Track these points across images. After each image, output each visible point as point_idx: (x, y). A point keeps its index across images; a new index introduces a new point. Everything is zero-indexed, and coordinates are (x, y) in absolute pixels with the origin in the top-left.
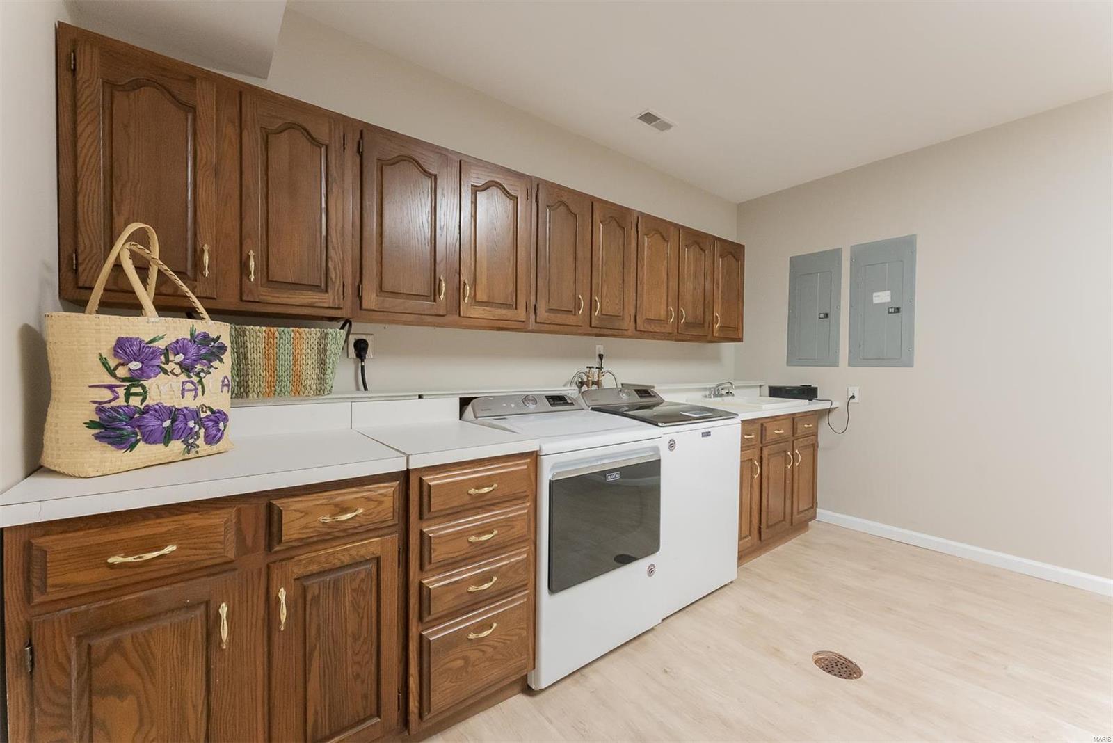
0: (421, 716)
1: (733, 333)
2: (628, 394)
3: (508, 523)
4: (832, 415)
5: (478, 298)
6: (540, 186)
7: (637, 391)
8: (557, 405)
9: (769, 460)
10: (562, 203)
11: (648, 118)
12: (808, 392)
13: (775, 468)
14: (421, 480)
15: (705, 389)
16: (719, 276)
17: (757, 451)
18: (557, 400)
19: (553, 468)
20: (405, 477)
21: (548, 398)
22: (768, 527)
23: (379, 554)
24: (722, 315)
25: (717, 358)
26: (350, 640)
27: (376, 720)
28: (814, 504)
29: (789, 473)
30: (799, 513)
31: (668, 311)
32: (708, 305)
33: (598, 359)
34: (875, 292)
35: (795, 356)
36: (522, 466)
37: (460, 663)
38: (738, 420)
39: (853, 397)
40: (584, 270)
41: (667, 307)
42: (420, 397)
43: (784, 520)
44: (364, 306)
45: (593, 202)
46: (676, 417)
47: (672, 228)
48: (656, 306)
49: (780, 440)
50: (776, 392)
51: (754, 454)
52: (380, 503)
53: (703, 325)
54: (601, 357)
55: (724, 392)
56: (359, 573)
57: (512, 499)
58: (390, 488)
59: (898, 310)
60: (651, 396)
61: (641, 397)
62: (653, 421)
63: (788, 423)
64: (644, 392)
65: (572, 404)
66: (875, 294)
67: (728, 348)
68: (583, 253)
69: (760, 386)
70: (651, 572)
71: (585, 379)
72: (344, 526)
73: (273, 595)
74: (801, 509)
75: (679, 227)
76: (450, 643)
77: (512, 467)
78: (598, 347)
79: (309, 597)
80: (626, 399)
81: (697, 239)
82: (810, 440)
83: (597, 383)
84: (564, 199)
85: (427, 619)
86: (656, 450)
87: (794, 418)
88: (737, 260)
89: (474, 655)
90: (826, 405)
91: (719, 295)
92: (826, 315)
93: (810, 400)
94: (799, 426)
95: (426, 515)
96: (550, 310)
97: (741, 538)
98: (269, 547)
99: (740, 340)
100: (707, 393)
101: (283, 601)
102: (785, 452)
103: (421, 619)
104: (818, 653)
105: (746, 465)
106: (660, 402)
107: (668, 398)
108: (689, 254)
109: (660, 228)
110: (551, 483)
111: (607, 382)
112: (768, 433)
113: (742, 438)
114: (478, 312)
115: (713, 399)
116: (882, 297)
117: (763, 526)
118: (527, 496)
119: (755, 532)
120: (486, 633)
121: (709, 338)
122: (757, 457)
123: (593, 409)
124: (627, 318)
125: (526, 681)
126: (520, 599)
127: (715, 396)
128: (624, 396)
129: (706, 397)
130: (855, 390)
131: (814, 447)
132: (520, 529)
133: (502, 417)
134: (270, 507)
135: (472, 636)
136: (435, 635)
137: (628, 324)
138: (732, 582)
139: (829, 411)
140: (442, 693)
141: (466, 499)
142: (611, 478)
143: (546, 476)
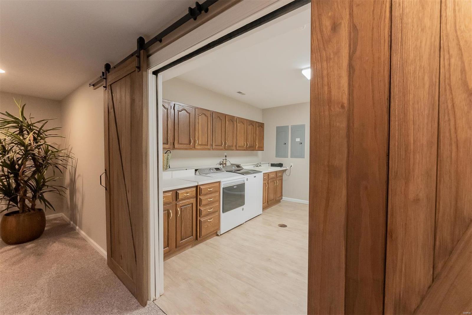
0: (200, 237)
1: (261, 148)
2: (235, 167)
3: (215, 197)
4: (287, 172)
5: (199, 143)
6: (213, 113)
7: (236, 166)
8: (218, 170)
9: (270, 183)
10: (218, 117)
11: (239, 92)
12: (280, 165)
13: (271, 185)
14: (200, 187)
15: (254, 165)
16: (257, 132)
17: (267, 181)
18: (217, 169)
19: (223, 185)
20: (197, 187)
21: (216, 169)
22: (270, 201)
23: (192, 202)
24: (258, 144)
25: (257, 155)
26: (188, 219)
27: (192, 237)
28: (282, 195)
29: (275, 187)
30: (278, 197)
31: (244, 144)
32: (254, 141)
33: (225, 157)
34: (297, 138)
35: (277, 155)
36: (217, 184)
37: (206, 226)
38: (262, 173)
39: (291, 166)
40: (223, 134)
41: (244, 142)
42: (186, 169)
43: (274, 199)
44: (175, 147)
45: (225, 115)
46: (247, 173)
47: (245, 121)
48: (241, 142)
49: (273, 178)
50: (273, 165)
51: (266, 182)
52: (193, 192)
53: (253, 147)
54: (226, 156)
55: (259, 165)
56: (189, 206)
57: (216, 192)
58: (194, 189)
59: (301, 143)
60: (240, 167)
61: (238, 167)
62: (242, 174)
63: (275, 174)
64: (238, 166)
65: (221, 170)
66: (296, 139)
67: (260, 152)
68: (223, 130)
69: (269, 163)
70: (243, 210)
71: (222, 163)
72: (188, 196)
73: (177, 209)
74: (278, 196)
75: (247, 120)
76: (205, 222)
77: (215, 185)
78: (225, 153)
79: (182, 210)
80: (234, 168)
81: (252, 123)
82: (281, 178)
83: (225, 164)
84: (219, 116)
85: (201, 216)
86: (244, 181)
87: (276, 172)
88: (262, 128)
89: (209, 225)
90: (285, 168)
91: (257, 138)
92: (285, 144)
93: (281, 167)
94: (278, 174)
95: (201, 195)
96: (216, 145)
97: (263, 204)
98: (176, 200)
99: (263, 150)
100: (254, 166)
101: (179, 210)
102: (274, 181)
103: (200, 216)
104: (279, 225)
105: (264, 184)
106: (243, 169)
107: (244, 167)
108: (250, 127)
109: (242, 121)
110: (223, 188)
111: (228, 164)
112: (270, 176)
113: (263, 178)
114: (199, 147)
115: (256, 167)
116: (298, 140)
117: (269, 200)
118: (218, 191)
119: (267, 202)
120: (211, 220)
121: (255, 150)
122: (267, 183)
123: (226, 171)
124: (234, 146)
125: (217, 233)
126: (217, 214)
127: (257, 167)
128: (233, 168)
129: (254, 167)
130: (292, 164)
131: (282, 180)
132: (217, 198)
133: (207, 174)
134: (176, 192)
135: (209, 221)
136: (202, 220)
137: (234, 148)
138: (261, 214)
139: (286, 170)
140: (204, 232)
141: (208, 191)
142: (235, 187)
143: (222, 187)
